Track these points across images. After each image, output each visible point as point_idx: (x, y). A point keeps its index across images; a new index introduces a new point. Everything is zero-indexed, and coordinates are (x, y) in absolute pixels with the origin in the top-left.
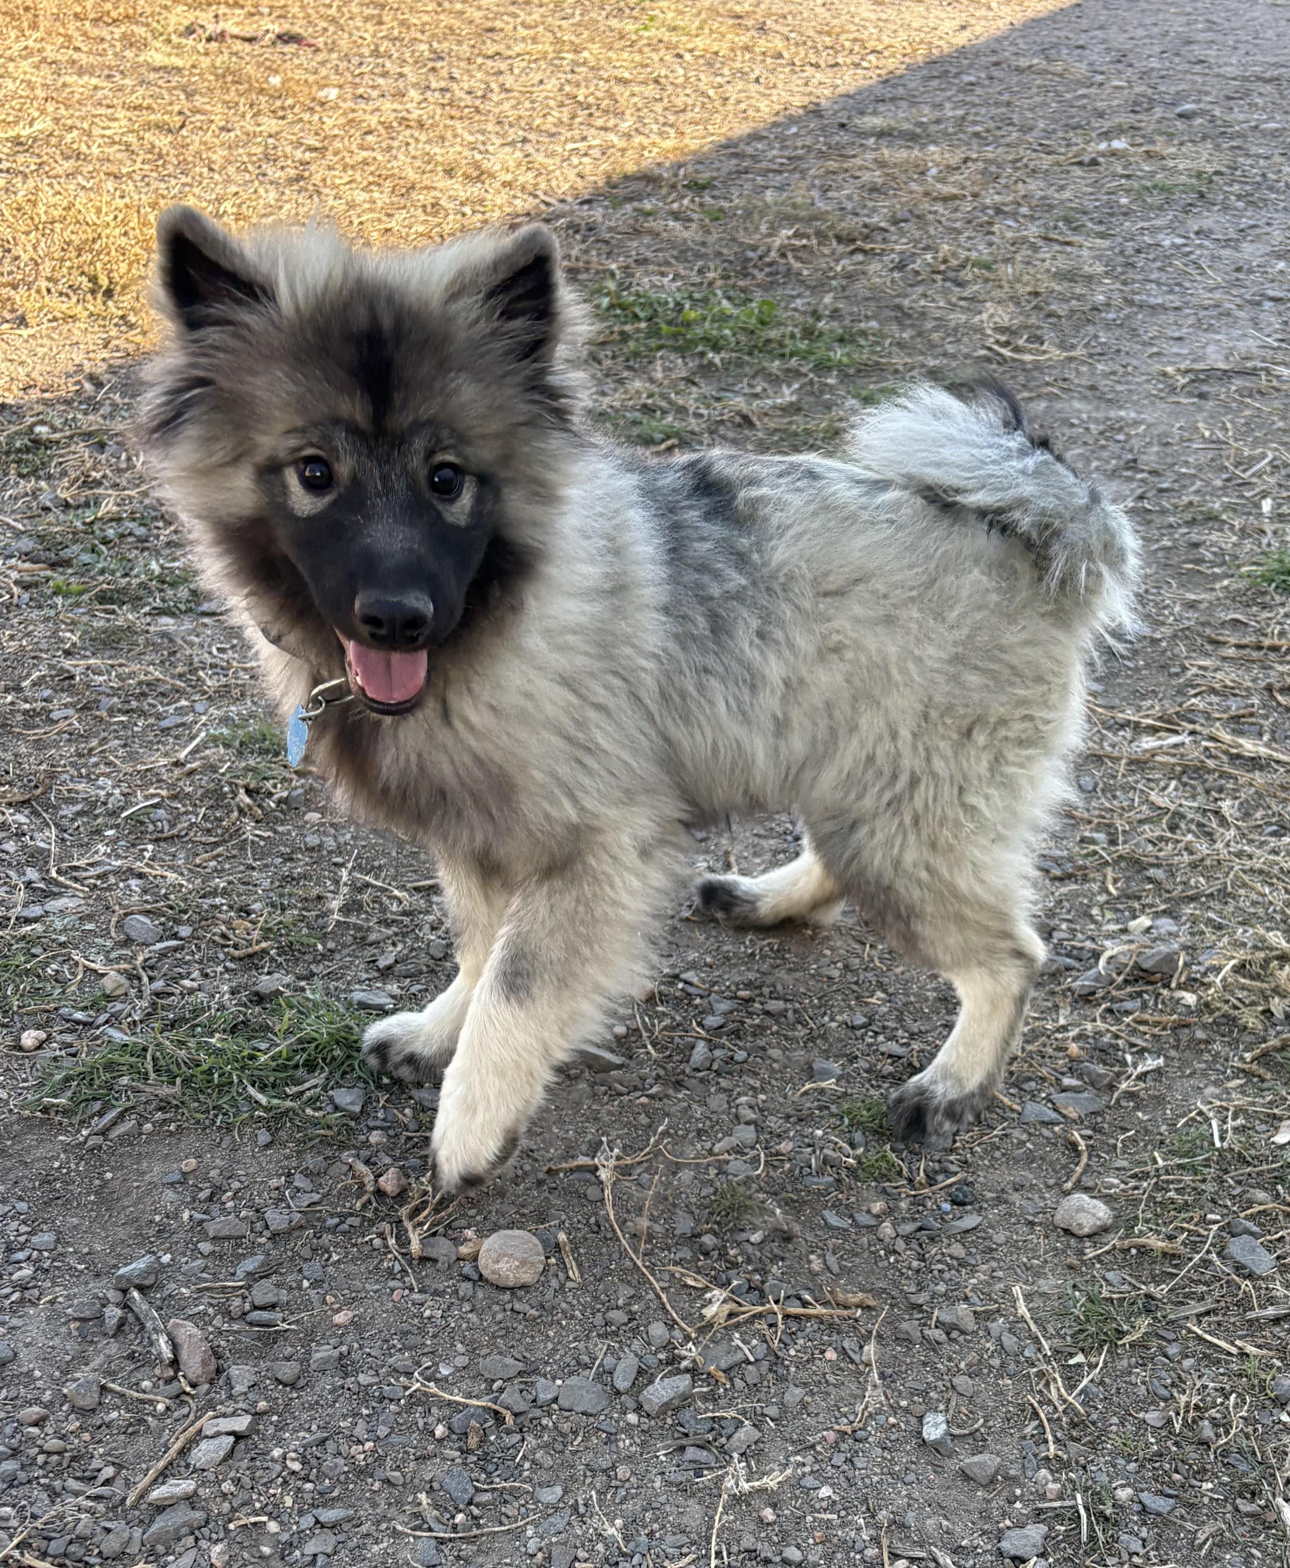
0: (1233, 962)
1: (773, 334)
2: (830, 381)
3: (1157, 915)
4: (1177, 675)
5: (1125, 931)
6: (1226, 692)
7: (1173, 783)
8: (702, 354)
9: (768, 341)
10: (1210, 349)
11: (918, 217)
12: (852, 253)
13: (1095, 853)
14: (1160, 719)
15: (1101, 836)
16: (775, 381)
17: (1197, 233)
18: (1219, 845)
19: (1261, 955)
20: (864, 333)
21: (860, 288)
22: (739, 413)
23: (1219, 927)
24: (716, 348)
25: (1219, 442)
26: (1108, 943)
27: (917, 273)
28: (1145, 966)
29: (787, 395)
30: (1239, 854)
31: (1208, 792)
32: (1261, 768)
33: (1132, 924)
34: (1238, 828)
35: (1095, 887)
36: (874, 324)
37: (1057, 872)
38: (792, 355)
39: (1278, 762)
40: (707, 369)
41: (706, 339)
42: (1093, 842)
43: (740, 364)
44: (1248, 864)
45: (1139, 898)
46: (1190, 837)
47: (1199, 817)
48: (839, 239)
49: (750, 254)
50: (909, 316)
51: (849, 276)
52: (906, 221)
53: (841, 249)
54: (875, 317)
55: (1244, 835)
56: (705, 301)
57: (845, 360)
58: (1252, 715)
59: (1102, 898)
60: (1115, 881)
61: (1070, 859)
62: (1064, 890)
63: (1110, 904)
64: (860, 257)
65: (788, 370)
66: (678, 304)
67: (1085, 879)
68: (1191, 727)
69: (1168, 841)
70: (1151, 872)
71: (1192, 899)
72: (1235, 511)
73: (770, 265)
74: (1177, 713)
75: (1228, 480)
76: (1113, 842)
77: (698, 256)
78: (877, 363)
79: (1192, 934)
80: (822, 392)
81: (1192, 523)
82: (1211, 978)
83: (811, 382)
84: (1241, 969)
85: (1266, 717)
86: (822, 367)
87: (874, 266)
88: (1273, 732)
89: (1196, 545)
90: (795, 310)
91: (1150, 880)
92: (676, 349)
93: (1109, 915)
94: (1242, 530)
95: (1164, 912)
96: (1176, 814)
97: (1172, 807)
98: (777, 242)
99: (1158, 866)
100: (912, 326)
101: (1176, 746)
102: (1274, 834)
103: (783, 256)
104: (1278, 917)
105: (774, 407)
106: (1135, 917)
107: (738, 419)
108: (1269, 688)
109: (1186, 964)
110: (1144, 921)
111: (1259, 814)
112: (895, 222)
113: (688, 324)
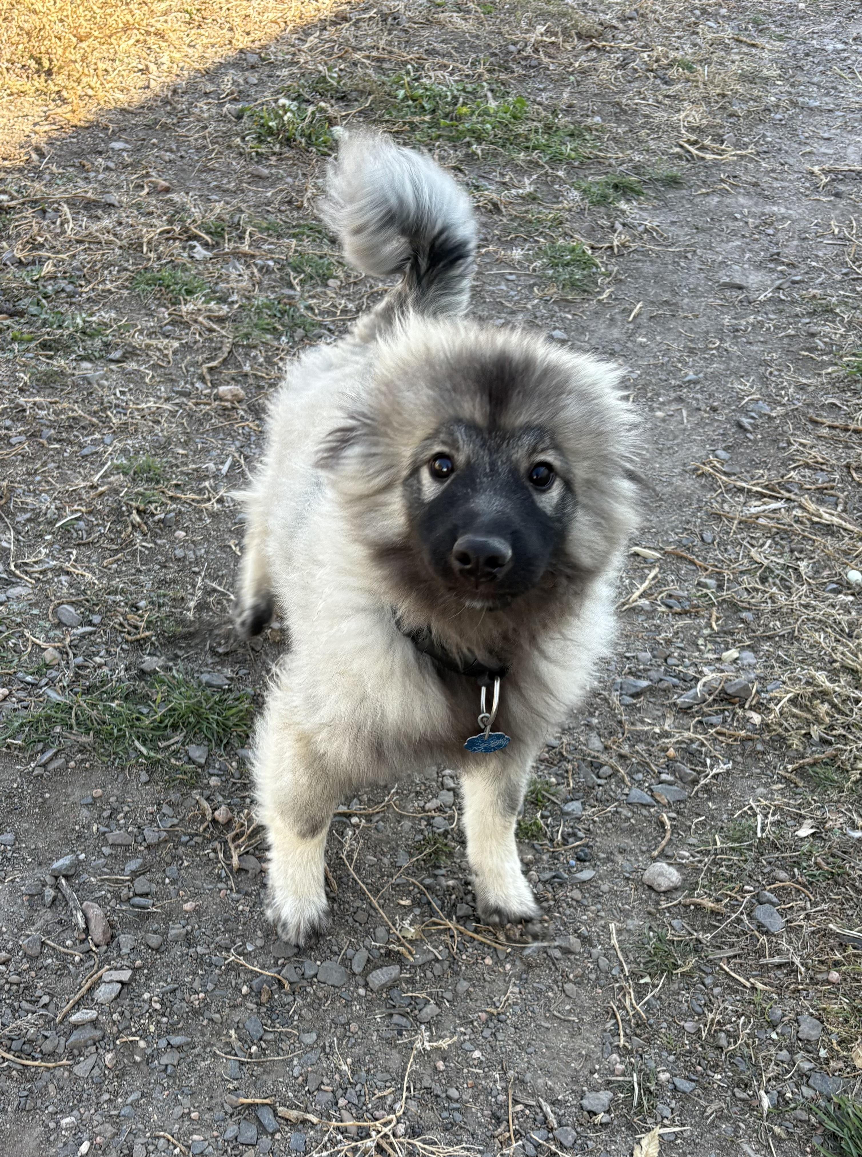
0: (790, 695)
1: (522, 129)
2: (560, 173)
3: (742, 649)
4: (784, 448)
5: (719, 660)
6: (816, 467)
7: (769, 542)
8: (469, 145)
9: (517, 136)
10: (851, 149)
11: (642, 15)
12: (588, 49)
13: (707, 595)
14: (766, 487)
15: (711, 582)
16: (520, 171)
17: (855, 39)
18: (794, 598)
19: (810, 689)
20: (589, 129)
21: (591, 84)
22: (491, 201)
23: (785, 663)
24: (479, 140)
25: (844, 238)
26: (706, 670)
27: (635, 70)
28: (729, 691)
29: (528, 186)
30: (806, 606)
31: (792, 551)
32: (833, 534)
33: (725, 655)
34: (809, 584)
35: (703, 622)
36: (597, 119)
37: (678, 609)
38: (535, 148)
39: (845, 530)
40: (471, 157)
41: (473, 131)
42: (706, 586)
43: (495, 155)
44: (812, 614)
45: (732, 634)
46: (774, 590)
47: (782, 573)
48: (579, 36)
49: (512, 48)
50: (625, 112)
51: (584, 72)
52: (631, 19)
53: (581, 46)
54: (599, 113)
55: (812, 591)
56: (474, 92)
57: (573, 154)
58: (832, 488)
59: (706, 632)
60: (718, 619)
61: (688, 599)
62: (681, 623)
63: (711, 638)
64: (593, 54)
65: (530, 162)
66: (455, 97)
67: (697, 615)
68: (787, 495)
69: (757, 590)
70: (744, 615)
71: (770, 638)
72: (846, 304)
73: (526, 58)
74: (779, 483)
75: (846, 274)
76: (720, 587)
77: (474, 48)
78: (597, 157)
79: (766, 667)
80: (553, 182)
81: (812, 314)
82: (772, 705)
83: (546, 173)
84: (793, 701)
85: (843, 490)
86: (556, 160)
87: (604, 64)
88: (846, 503)
89: (813, 335)
90: (540, 104)
91: (743, 621)
92: (450, 139)
93: (710, 646)
94: (850, 322)
95: (749, 646)
96: (768, 568)
97: (766, 562)
98: (533, 37)
99: (749, 610)
100: (627, 121)
101: (774, 511)
102: (833, 591)
103: (536, 51)
104: (827, 658)
105: (518, 196)
106: (727, 649)
107: (490, 207)
108: (848, 466)
109: (758, 692)
110: (733, 653)
111: (826, 573)
112: (624, 19)
113: (459, 118)
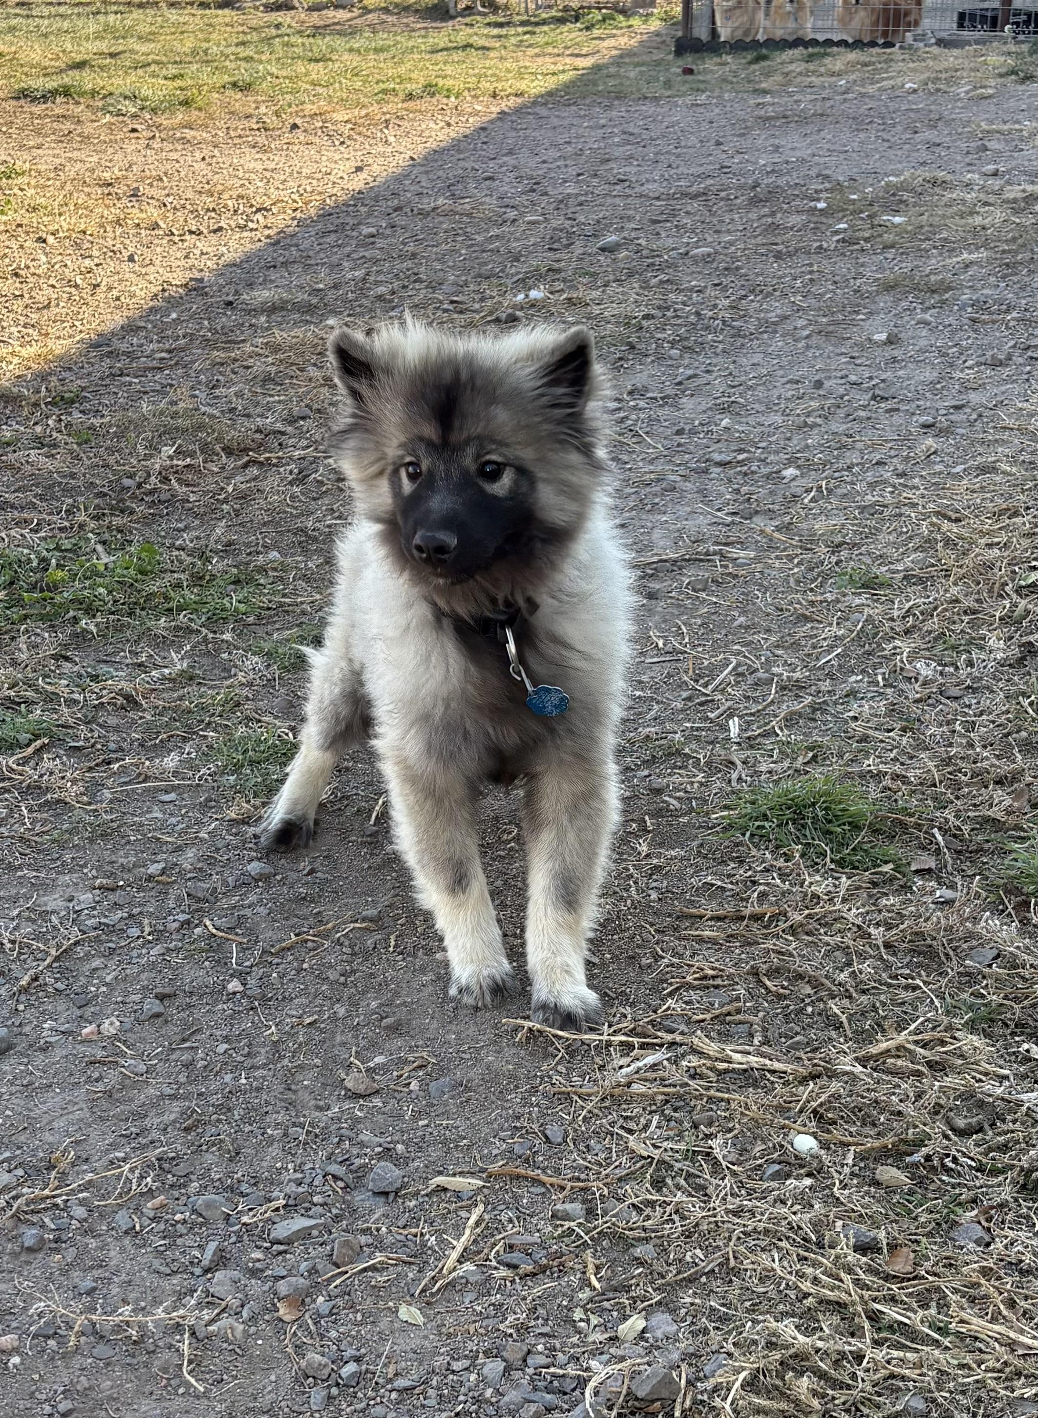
0: (743, 1375)
1: (154, 586)
2: (227, 636)
3: (648, 1312)
4: (649, 966)
5: (614, 1339)
6: (706, 983)
7: (656, 1118)
8: (76, 620)
9: (150, 597)
10: (657, 534)
11: (319, 411)
12: (245, 466)
13: (571, 1231)
14: (632, 1032)
15: (576, 1208)
16: (161, 643)
17: (630, 393)
18: (716, 1203)
19: (777, 1355)
20: (262, 570)
21: (257, 511)
22: (120, 692)
23: (724, 1319)
24: (90, 612)
25: (675, 651)
26: (594, 1364)
27: (321, 483)
28: (641, 1394)
29: (178, 662)
30: (737, 1213)
31: (696, 1126)
32: (755, 1085)
33: (623, 1329)
34: (734, 1174)
35: (575, 1279)
36: (274, 554)
37: (527, 1267)
38: (180, 609)
39: (773, 1072)
40: (81, 638)
41: (77, 602)
42: (567, 1217)
43: (120, 628)
44: (751, 1225)
45: (627, 1289)
46: (680, 1196)
47: (686, 1166)
48: (229, 451)
49: (127, 482)
50: (315, 540)
51: (243, 497)
52: (303, 418)
53: (232, 464)
54: (275, 546)
55: (742, 1184)
56: (75, 550)
57: (242, 607)
58: (738, 1011)
59: (584, 1295)
60: (598, 1268)
61: (542, 1245)
62: (537, 1291)
63: (594, 1306)
64: (255, 471)
65: (178, 628)
66: (43, 560)
67: (562, 1270)
68: (669, 1037)
69: (651, 1204)
70: (638, 1251)
71: (691, 1280)
72: (698, 739)
73: (151, 493)
74: (652, 1022)
75: (689, 699)
76: (590, 1213)
77: (68, 491)
78: (282, 605)
79: (694, 1334)
80: (218, 651)
81: (652, 761)
82: (717, 1403)
83: (205, 639)
84: (750, 1385)
85: (755, 1010)
86: (216, 620)
87: (272, 482)
88: (765, 1030)
89: (658, 792)
90: (181, 548)
91: (640, 1262)
92: (43, 618)
93: (594, 1320)
94: (709, 763)
95: (659, 1303)
96: (662, 1162)
97: (656, 1154)
98: (157, 464)
99: (647, 1240)
100: (319, 551)
101: (654, 1067)
102: (775, 1177)
103: (166, 480)
104: (792, 1294)
105: (164, 678)
106: (625, 1318)
107: (120, 701)
108: (755, 973)
109: (689, 1383)
110: (636, 1323)
111: (759, 1147)
112: (292, 420)
113: (54, 587)
